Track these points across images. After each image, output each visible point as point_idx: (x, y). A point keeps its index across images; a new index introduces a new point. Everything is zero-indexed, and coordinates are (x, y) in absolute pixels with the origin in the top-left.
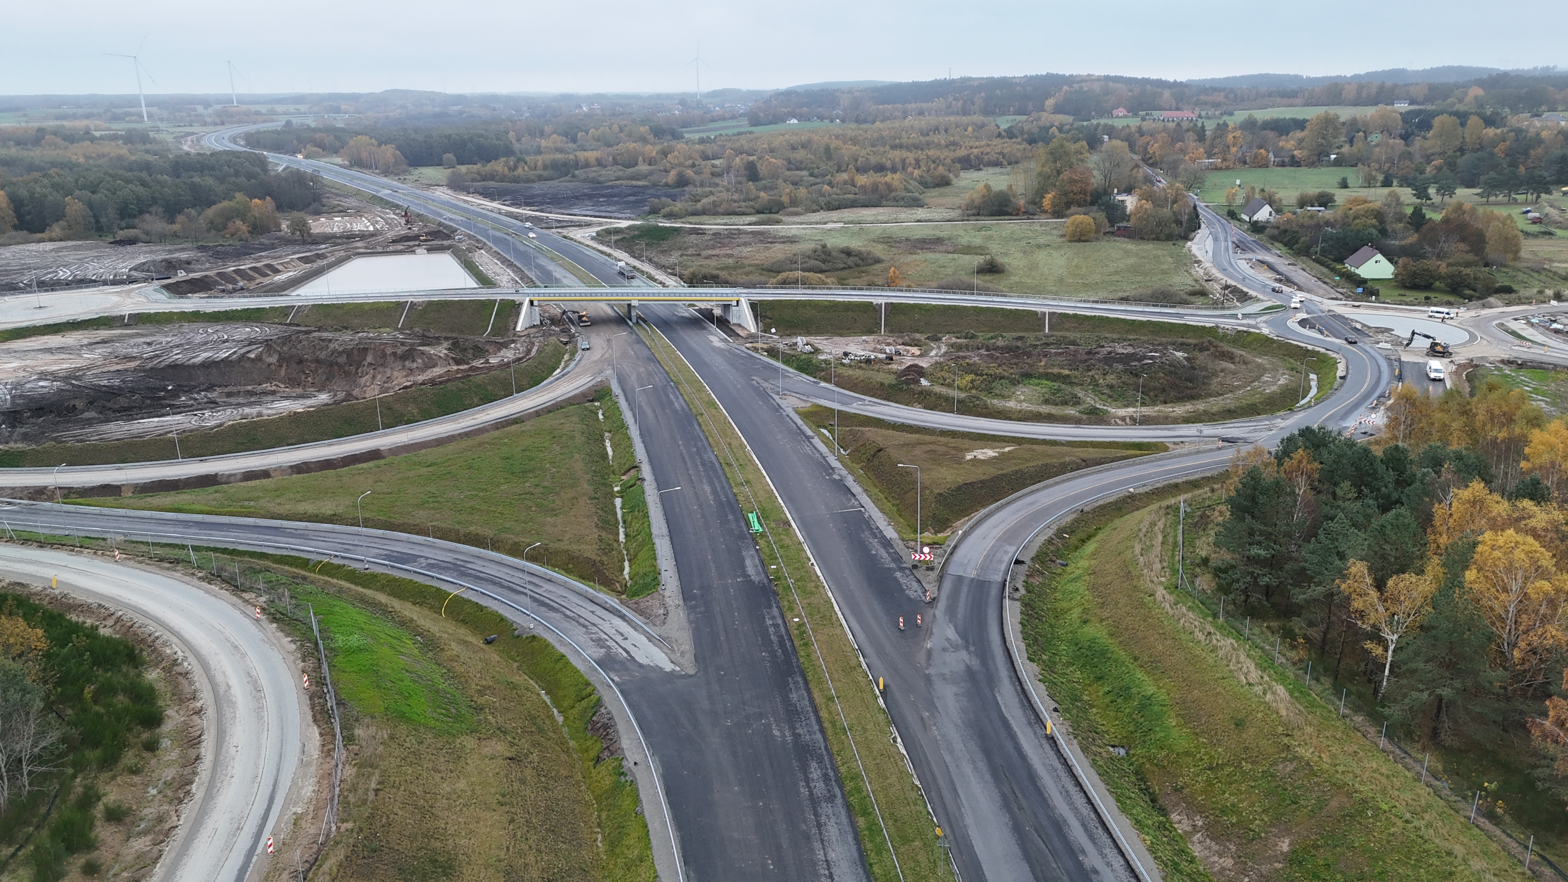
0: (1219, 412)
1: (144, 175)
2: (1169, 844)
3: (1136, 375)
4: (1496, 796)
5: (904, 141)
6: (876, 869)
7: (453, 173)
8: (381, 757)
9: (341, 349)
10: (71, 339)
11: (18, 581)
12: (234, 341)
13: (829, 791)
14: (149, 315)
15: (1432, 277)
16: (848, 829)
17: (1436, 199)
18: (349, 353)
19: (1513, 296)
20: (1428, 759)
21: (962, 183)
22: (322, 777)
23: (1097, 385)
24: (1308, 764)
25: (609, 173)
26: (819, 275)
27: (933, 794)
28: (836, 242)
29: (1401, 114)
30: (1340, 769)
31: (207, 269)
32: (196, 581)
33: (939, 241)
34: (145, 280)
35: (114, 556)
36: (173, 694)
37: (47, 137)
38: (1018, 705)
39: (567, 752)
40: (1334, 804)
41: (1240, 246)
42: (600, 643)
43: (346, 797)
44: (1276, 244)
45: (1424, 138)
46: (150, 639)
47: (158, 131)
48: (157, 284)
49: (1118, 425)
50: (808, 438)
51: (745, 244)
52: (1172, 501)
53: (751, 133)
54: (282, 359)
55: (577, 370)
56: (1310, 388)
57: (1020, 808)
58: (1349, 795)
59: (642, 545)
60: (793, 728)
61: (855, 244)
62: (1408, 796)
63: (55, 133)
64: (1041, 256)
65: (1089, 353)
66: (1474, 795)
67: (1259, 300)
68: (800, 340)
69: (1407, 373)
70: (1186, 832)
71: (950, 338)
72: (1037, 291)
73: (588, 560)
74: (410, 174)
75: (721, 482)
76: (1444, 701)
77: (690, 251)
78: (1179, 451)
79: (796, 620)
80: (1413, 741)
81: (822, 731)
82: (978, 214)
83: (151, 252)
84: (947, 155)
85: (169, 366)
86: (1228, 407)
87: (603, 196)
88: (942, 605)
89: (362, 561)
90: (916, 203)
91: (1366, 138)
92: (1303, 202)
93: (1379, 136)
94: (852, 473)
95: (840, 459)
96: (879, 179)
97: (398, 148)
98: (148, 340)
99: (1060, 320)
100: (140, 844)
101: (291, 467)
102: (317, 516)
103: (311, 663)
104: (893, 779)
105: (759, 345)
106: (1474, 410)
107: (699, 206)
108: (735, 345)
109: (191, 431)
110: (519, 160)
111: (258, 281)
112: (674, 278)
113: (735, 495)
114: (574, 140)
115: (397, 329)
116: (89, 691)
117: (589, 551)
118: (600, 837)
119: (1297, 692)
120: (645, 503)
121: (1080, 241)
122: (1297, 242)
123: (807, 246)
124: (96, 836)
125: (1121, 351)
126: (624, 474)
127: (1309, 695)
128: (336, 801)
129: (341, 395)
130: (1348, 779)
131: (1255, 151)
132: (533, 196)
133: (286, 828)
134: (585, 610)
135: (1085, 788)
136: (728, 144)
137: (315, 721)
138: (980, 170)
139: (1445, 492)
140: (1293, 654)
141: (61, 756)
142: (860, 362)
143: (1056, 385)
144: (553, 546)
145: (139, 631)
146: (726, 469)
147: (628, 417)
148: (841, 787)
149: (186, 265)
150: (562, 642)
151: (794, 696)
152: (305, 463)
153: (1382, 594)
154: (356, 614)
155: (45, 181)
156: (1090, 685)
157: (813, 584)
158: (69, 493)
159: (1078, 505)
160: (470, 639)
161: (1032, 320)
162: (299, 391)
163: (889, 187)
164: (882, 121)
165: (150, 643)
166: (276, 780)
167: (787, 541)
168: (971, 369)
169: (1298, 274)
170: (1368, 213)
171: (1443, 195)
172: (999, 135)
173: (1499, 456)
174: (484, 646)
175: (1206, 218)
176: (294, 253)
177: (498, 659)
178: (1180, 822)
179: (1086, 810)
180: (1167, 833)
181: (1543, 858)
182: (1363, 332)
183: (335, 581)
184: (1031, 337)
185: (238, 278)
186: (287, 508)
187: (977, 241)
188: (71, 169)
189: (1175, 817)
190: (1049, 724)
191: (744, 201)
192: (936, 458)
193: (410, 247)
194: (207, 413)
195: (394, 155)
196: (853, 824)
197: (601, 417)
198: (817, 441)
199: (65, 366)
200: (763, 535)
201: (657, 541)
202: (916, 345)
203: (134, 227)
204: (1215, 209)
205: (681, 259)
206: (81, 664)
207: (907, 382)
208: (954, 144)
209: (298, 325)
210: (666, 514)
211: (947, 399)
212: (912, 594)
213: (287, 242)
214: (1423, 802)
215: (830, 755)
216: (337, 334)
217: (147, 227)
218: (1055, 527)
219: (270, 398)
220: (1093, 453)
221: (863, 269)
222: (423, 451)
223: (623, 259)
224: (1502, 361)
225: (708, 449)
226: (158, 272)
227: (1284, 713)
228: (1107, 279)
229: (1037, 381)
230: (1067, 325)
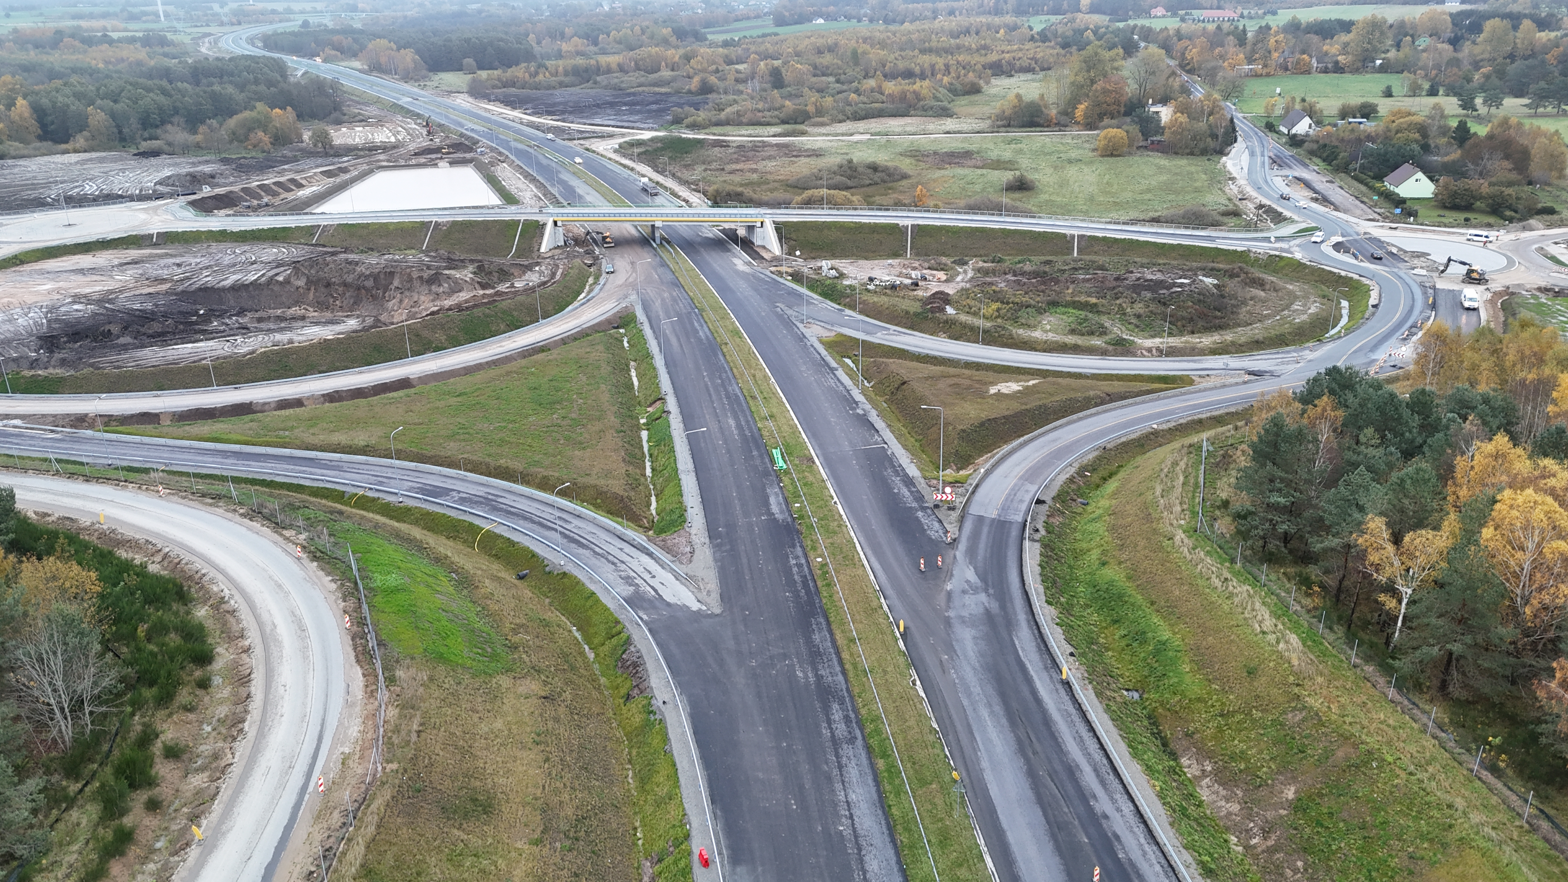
0: (1247, 343)
1: (164, 83)
2: (1178, 788)
3: (1164, 304)
4: (1500, 749)
5: (934, 44)
6: (894, 811)
7: (474, 80)
8: (423, 700)
9: (368, 273)
10: (102, 259)
11: (67, 515)
12: (262, 262)
13: (850, 733)
14: (177, 234)
15: (1473, 197)
16: (868, 771)
17: (1482, 110)
18: (376, 277)
19: (1555, 217)
20: (1435, 711)
21: (994, 91)
22: (367, 717)
23: (1124, 314)
24: (1317, 714)
25: (631, 79)
26: (844, 193)
27: (951, 737)
28: (862, 156)
29: (1451, 15)
30: (1348, 720)
31: (231, 184)
32: (238, 518)
33: (967, 154)
34: (171, 195)
35: (158, 491)
36: (222, 632)
37: (65, 40)
38: (1034, 649)
39: (598, 688)
40: (1340, 754)
41: (1277, 162)
42: (628, 580)
43: (390, 738)
44: (1315, 159)
45: (1474, 42)
46: (197, 576)
47: (175, 31)
48: (183, 200)
49: (1144, 356)
50: (832, 370)
51: (770, 158)
52: (1194, 439)
53: (776, 34)
54: (309, 282)
55: (601, 295)
56: (1341, 316)
57: (1035, 753)
58: (1355, 746)
59: (668, 480)
60: (815, 670)
61: (881, 158)
62: (1413, 748)
63: (73, 36)
64: (1072, 172)
65: (1117, 279)
66: (1478, 749)
67: (1293, 221)
68: (825, 264)
69: (1441, 302)
70: (1195, 777)
71: (977, 262)
72: (1066, 211)
73: (616, 496)
74: (430, 80)
75: (745, 416)
76: (1454, 657)
77: (714, 166)
78: (1205, 384)
79: (819, 560)
80: (1421, 692)
81: (844, 672)
82: (1009, 126)
83: (176, 165)
84: (978, 59)
85: (200, 289)
86: (1256, 337)
87: (625, 104)
88: (962, 546)
89: (396, 494)
90: (945, 113)
91: (1413, 42)
92: (1345, 113)
93: (1428, 40)
94: (875, 406)
95: (864, 393)
96: (907, 87)
97: (418, 52)
98: (178, 261)
99: (1089, 243)
100: (198, 780)
101: (323, 395)
102: (351, 447)
103: (351, 604)
104: (912, 722)
105: (784, 269)
106: (1505, 350)
107: (723, 116)
108: (759, 269)
109: (225, 358)
110: (540, 66)
111: (282, 196)
112: (698, 195)
113: (759, 430)
114: (596, 43)
115: (422, 252)
116: (142, 630)
117: (617, 486)
118: (630, 773)
119: (1310, 641)
120: (670, 437)
121: (1112, 155)
122: (1335, 158)
123: (832, 161)
124: (157, 773)
125: (1150, 277)
126: (650, 406)
127: (1321, 644)
128: (381, 742)
129: (369, 321)
130: (1355, 730)
131: (1297, 56)
132: (554, 104)
133: (335, 768)
134: (614, 547)
135: (1098, 734)
136: (753, 48)
137: (358, 661)
138: (1012, 76)
139: (1468, 444)
140: (1308, 602)
141: (119, 695)
142: (886, 288)
143: (1083, 314)
144: (581, 480)
145: (186, 568)
146: (751, 402)
147: (653, 346)
148: (862, 729)
149: (210, 179)
150: (591, 578)
151: (816, 637)
152: (337, 392)
153: (1398, 549)
154: (392, 552)
155: (67, 90)
156: (1106, 628)
157: (836, 523)
158: (110, 422)
159: (1101, 442)
160: (503, 574)
161: (1060, 242)
162: (328, 315)
163: (917, 96)
164: (911, 22)
165: (197, 580)
166: (323, 720)
167: (811, 478)
168: (997, 297)
169: (1336, 193)
170: (1411, 127)
171: (1491, 106)
172: (1032, 39)
173: (1526, 397)
174: (516, 582)
175: (1243, 131)
176: (317, 166)
177: (530, 595)
178: (1189, 767)
179: (1098, 756)
180: (1176, 777)
181: (1541, 811)
182: (1397, 257)
183: (371, 515)
184: (1059, 262)
185: (263, 194)
186: (322, 438)
187: (1007, 155)
188: (91, 75)
189: (1185, 761)
190: (1065, 669)
191: (769, 110)
192: (960, 392)
193: (433, 160)
194: (239, 339)
195: (414, 61)
196: (872, 766)
197: (626, 345)
198: (841, 373)
199: (98, 289)
200: (787, 472)
201: (682, 476)
202: (942, 270)
203: (157, 139)
204: (1253, 121)
205: (704, 174)
206: (133, 603)
207: (932, 310)
208: (985, 47)
209: (324, 246)
210: (691, 449)
211: (974, 329)
212: (932, 534)
213: (309, 154)
214: (1428, 754)
215: (852, 697)
216: (363, 257)
217: (170, 138)
218: (1076, 465)
219: (301, 324)
220: (1117, 387)
221: (890, 185)
222: (452, 380)
223: (646, 174)
224: (1539, 289)
225: (733, 381)
226: (182, 186)
227: (1295, 662)
228: (1139, 197)
229: (1063, 309)
230: (1096, 249)
